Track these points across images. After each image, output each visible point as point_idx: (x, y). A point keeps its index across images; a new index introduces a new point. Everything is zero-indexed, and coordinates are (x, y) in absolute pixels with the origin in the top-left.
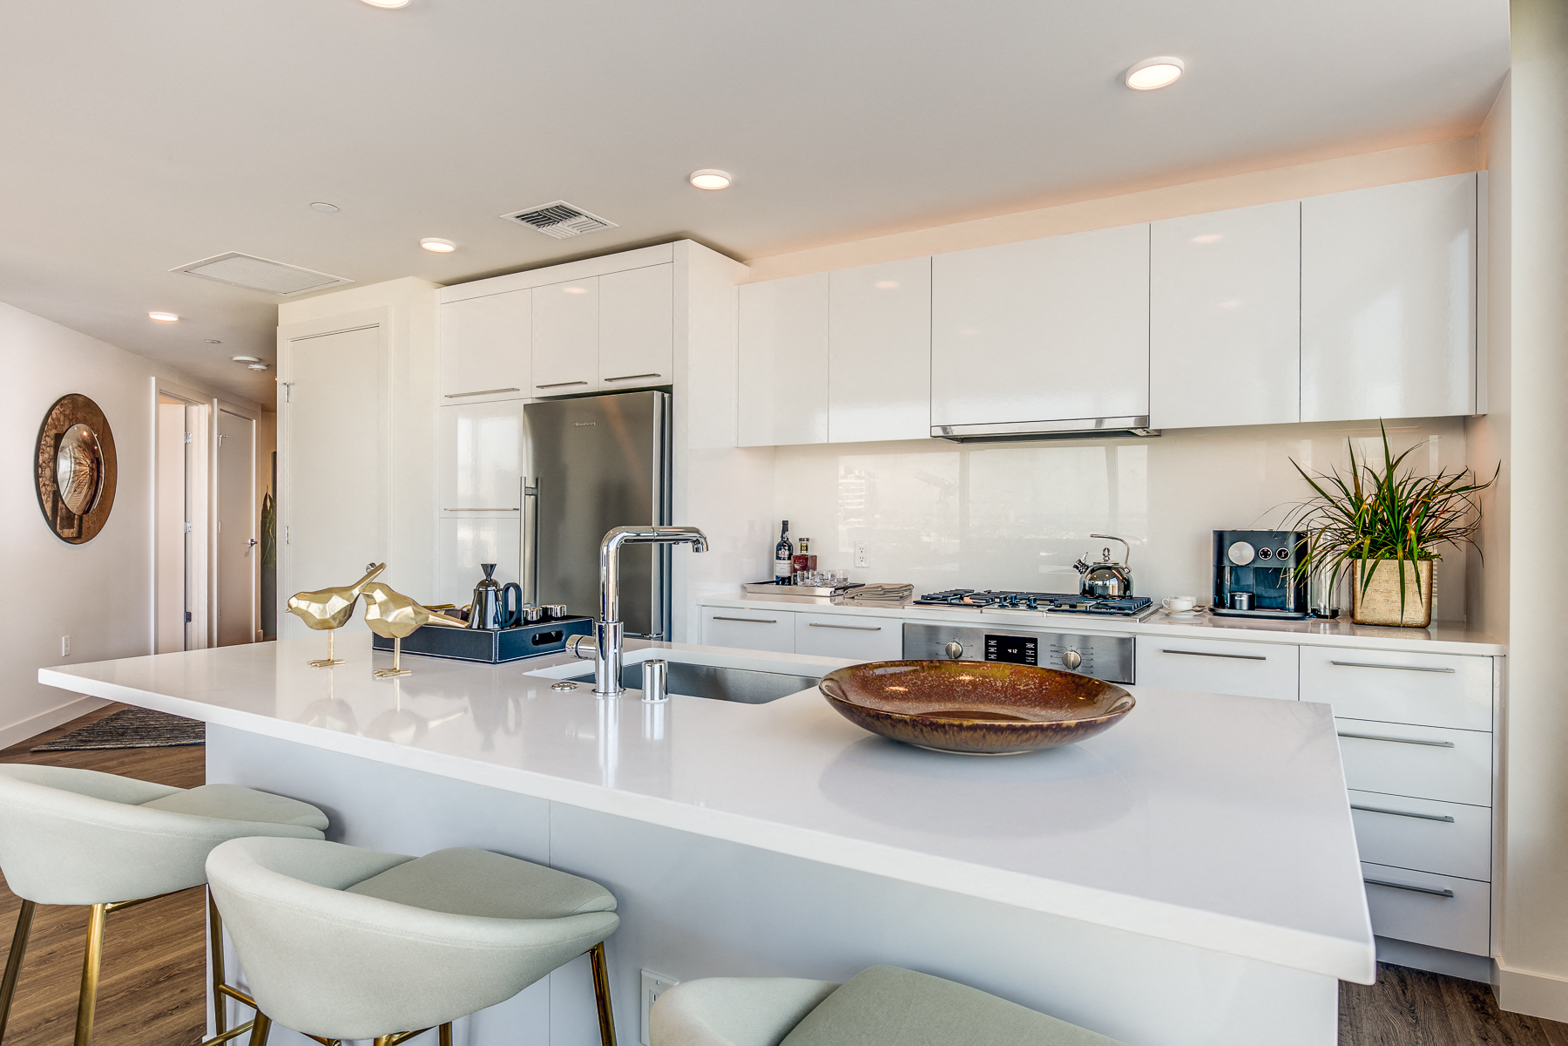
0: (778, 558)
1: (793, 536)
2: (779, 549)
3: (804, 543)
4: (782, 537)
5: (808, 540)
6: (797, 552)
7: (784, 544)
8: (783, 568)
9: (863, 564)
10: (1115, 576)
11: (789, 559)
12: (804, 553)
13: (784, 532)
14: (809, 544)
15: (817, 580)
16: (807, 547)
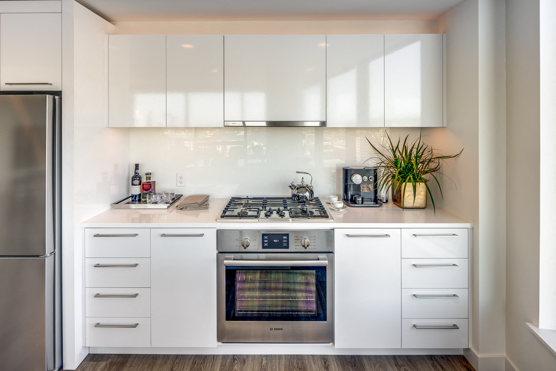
0: (133, 185)
1: (142, 172)
2: (133, 180)
3: (148, 176)
4: (136, 173)
5: (150, 174)
6: (144, 180)
7: (137, 176)
8: (136, 190)
9: (182, 185)
10: (307, 190)
11: (140, 184)
12: (149, 181)
13: (136, 169)
14: (151, 176)
15: (158, 198)
16: (150, 178)
